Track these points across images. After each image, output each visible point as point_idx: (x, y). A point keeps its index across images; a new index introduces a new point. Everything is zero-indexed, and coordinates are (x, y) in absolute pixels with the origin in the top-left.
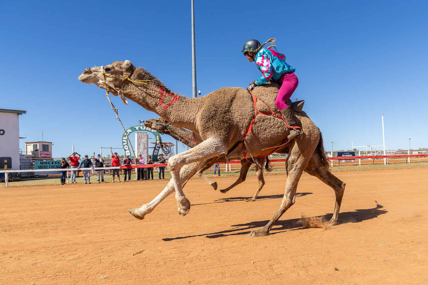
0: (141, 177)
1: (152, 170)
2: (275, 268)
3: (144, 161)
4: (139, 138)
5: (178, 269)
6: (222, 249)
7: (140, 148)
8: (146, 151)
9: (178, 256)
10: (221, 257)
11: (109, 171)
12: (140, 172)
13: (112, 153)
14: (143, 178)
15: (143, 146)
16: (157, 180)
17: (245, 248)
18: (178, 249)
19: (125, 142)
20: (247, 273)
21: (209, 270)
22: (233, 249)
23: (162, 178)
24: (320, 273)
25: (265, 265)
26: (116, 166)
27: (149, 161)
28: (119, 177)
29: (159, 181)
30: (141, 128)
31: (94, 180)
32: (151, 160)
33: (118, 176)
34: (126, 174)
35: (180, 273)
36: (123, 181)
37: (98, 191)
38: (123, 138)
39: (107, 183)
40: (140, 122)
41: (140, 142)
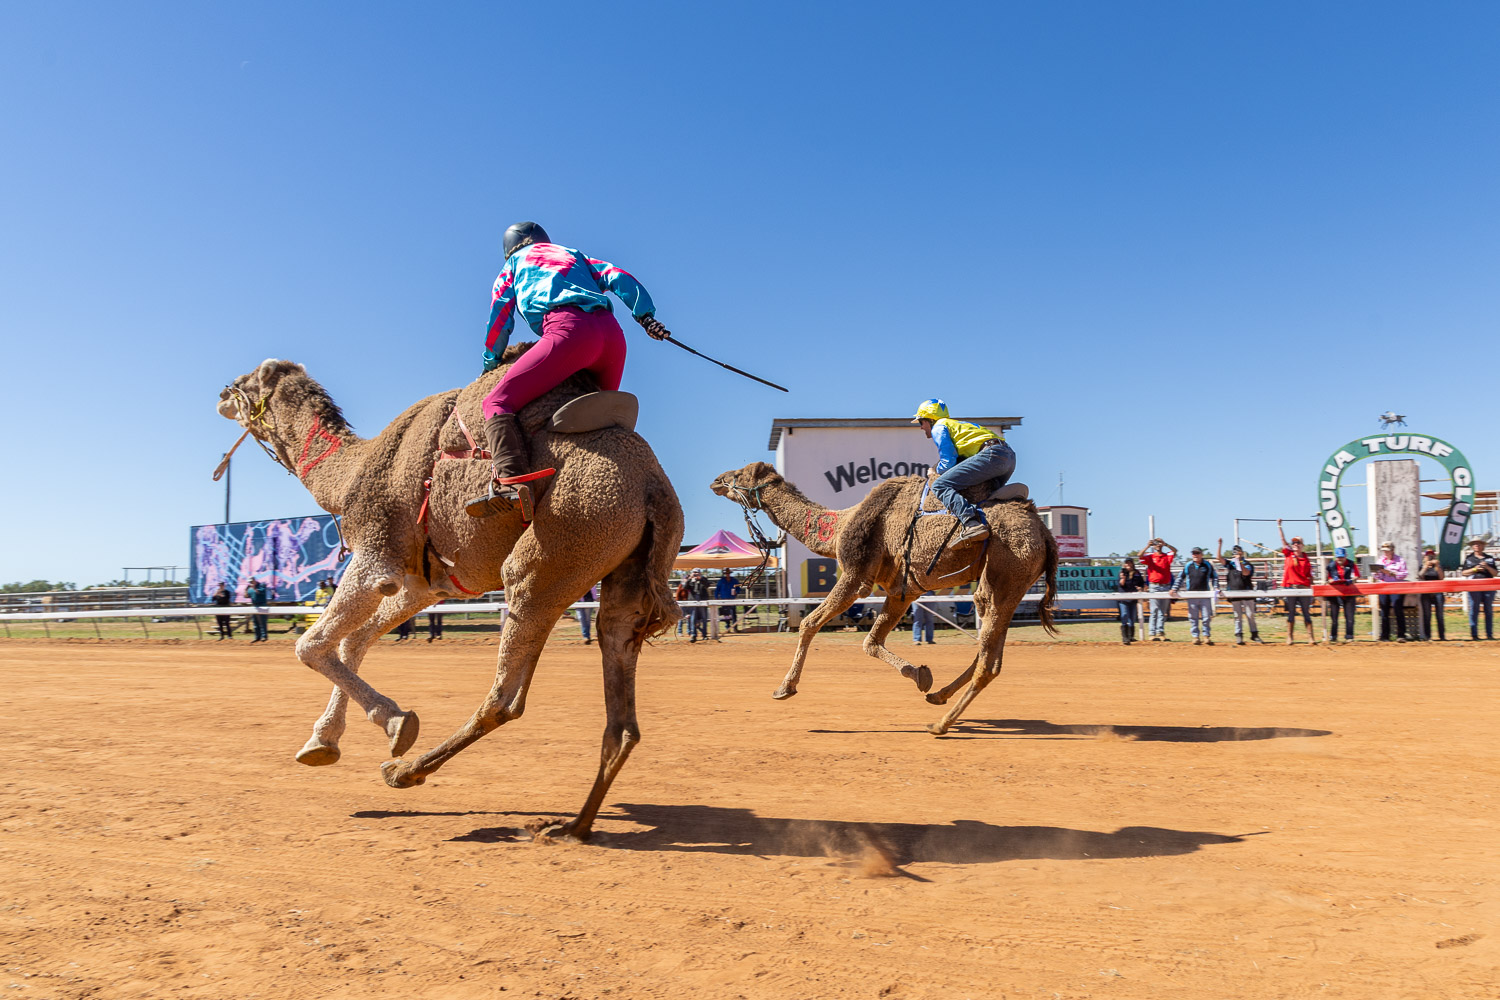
0: (1394, 627)
1: (1440, 605)
3: (1406, 569)
4: (1382, 481)
7: (1389, 518)
8: (1412, 528)
12: (1392, 611)
13: (1284, 540)
15: (1400, 512)
16: (1462, 643)
23: (1482, 634)
26: (1300, 586)
27: (1425, 567)
28: (1309, 626)
31: (1222, 634)
32: (1433, 565)
33: (1308, 622)
36: (1324, 640)
39: (1268, 647)
41: (1387, 495)
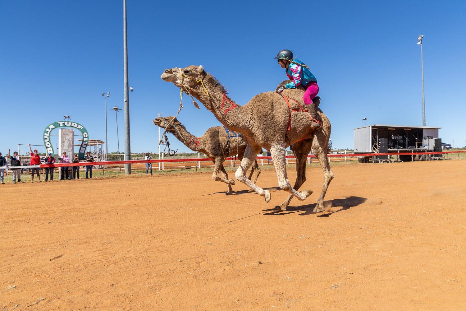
0: (65, 176)
1: (78, 169)
2: (202, 265)
3: (69, 159)
4: (63, 135)
5: (100, 273)
6: (149, 249)
7: (65, 145)
8: (71, 148)
9: (101, 259)
10: (148, 257)
11: (27, 170)
12: (65, 171)
13: (31, 150)
14: (67, 178)
15: (68, 144)
16: (83, 179)
17: (174, 246)
18: (102, 251)
19: (47, 139)
20: (173, 272)
21: (134, 271)
22: (161, 249)
23: (89, 177)
24: (245, 267)
25: (192, 263)
26: (36, 165)
27: (74, 159)
28: (39, 177)
29: (85, 181)
30: (66, 124)
31: (9, 180)
32: (77, 159)
33: (38, 175)
34: (48, 173)
35: (103, 277)
36: (43, 180)
37: (13, 192)
38: (44, 134)
39: (24, 184)
40: (64, 117)
41: (65, 139)
